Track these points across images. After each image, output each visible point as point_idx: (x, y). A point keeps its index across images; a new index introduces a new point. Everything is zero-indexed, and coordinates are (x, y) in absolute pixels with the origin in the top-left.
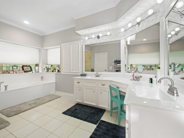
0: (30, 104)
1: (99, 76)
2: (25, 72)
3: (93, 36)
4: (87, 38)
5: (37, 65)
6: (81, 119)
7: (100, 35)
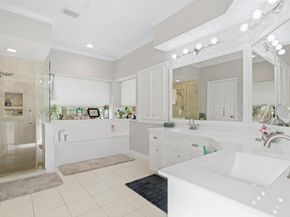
0: (91, 164)
1: (195, 129)
2: (91, 117)
3: (185, 51)
4: (174, 56)
5: (106, 108)
6: (149, 200)
7: (199, 47)
